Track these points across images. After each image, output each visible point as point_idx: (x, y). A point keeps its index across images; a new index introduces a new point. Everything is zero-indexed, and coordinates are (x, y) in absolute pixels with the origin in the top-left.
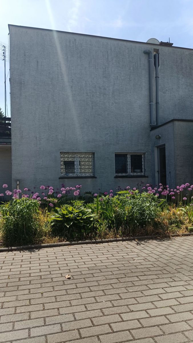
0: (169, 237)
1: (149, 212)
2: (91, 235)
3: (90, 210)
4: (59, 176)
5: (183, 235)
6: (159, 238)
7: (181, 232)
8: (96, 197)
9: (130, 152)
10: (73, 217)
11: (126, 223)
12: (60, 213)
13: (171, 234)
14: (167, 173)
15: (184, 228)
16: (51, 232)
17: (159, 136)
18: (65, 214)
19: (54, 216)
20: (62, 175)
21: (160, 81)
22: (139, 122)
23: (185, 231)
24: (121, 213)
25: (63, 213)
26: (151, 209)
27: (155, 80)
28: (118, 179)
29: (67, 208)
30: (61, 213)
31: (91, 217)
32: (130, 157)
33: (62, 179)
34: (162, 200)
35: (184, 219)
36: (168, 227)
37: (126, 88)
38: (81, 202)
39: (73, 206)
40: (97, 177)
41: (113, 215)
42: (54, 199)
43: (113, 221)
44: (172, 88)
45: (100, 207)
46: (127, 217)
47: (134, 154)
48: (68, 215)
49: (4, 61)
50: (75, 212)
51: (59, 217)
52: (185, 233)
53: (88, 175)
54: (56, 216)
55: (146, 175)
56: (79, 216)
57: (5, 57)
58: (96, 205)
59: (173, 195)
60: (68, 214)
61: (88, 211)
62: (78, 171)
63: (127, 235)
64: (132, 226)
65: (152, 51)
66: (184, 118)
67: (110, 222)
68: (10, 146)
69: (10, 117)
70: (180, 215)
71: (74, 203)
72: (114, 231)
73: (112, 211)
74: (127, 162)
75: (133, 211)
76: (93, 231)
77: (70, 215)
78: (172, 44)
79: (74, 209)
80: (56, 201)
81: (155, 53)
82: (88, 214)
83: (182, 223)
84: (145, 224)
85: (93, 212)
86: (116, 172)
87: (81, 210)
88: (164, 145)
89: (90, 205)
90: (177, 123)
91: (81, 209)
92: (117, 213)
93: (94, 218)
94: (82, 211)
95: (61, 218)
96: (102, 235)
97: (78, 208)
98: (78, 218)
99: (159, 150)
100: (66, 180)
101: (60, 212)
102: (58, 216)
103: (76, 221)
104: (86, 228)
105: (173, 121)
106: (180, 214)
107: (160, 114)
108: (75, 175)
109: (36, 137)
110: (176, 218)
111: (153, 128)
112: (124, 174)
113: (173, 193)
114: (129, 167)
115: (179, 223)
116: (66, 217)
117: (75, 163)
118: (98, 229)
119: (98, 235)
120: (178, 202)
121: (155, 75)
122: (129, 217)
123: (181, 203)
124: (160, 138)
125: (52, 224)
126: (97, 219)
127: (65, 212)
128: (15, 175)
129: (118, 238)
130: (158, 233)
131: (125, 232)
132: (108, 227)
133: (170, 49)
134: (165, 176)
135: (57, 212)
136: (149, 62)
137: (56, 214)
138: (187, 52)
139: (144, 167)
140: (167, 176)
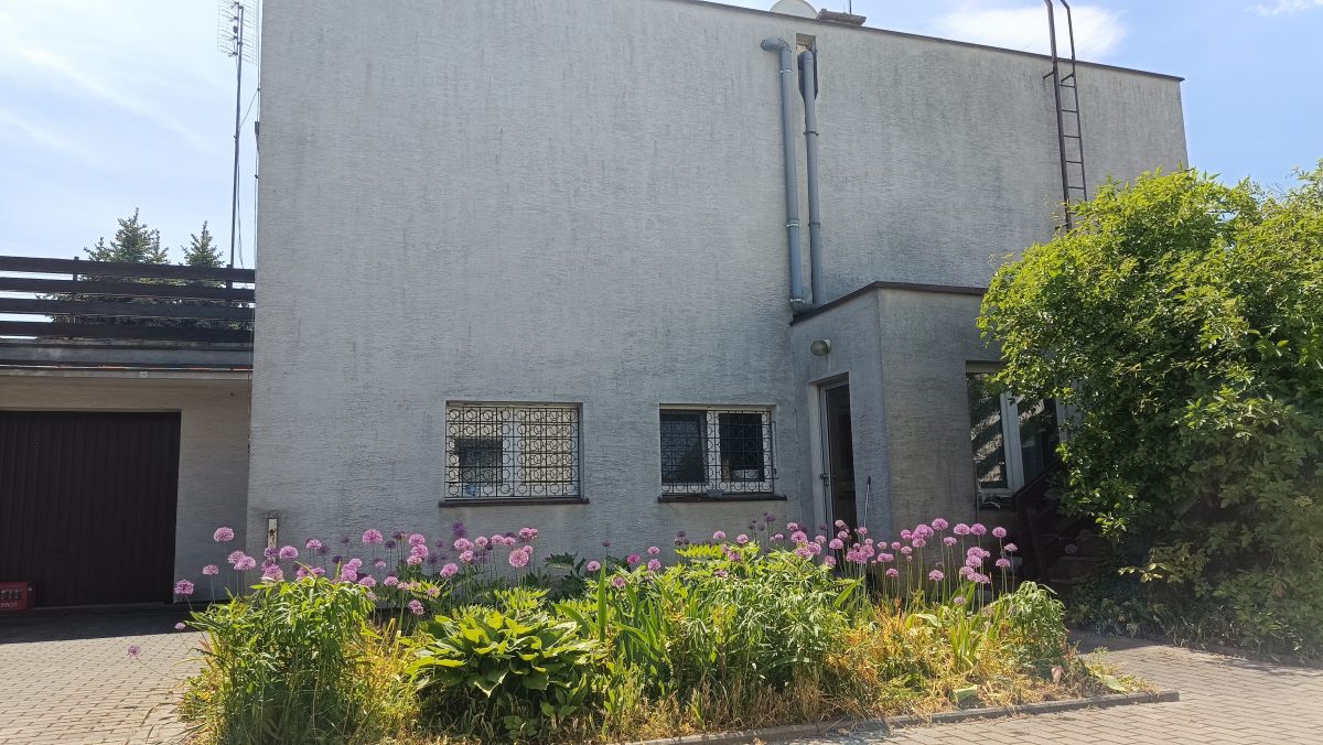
0: (884, 727)
1: (804, 628)
2: (580, 724)
3: (573, 626)
4: (441, 497)
5: (935, 720)
6: (844, 731)
7: (926, 709)
8: (594, 575)
9: (718, 402)
10: (505, 653)
11: (718, 677)
12: (454, 637)
13: (891, 717)
14: (859, 482)
15: (938, 694)
16: (417, 716)
17: (824, 343)
18: (474, 644)
19: (427, 649)
20: (454, 490)
21: (821, 147)
22: (747, 291)
23: (944, 704)
24: (698, 634)
25: (465, 640)
26: (811, 618)
27: (804, 142)
28: (670, 504)
29: (482, 616)
30: (458, 637)
31: (577, 653)
32: (717, 422)
33: (451, 509)
34: (848, 581)
35: (934, 656)
36: (878, 689)
37: (698, 168)
38: (534, 594)
39: (502, 610)
40: (590, 498)
41: (663, 644)
42: (428, 585)
43: (664, 670)
44: (867, 172)
45: (611, 613)
46: (719, 647)
47: (732, 410)
48: (486, 646)
49: (235, 59)
50: (515, 635)
51: (449, 656)
52: (943, 713)
53: (554, 490)
54: (439, 651)
55: (778, 492)
56: (528, 650)
57: (240, 44)
58: (595, 607)
59: (888, 565)
60: (487, 640)
61: (567, 629)
62: (514, 475)
63: (722, 723)
64: (741, 687)
65: (792, 42)
66: (912, 280)
67: (654, 670)
68: (245, 377)
69: (253, 268)
70: (919, 641)
71: (507, 599)
72: (671, 709)
73: (659, 628)
74: (707, 439)
75: (743, 623)
76: (585, 708)
77: (494, 645)
78: (863, 19)
79: (509, 621)
80: (434, 590)
81: (801, 49)
82: (566, 642)
83: (930, 674)
84: (791, 679)
85: (582, 634)
86: (665, 480)
87: (536, 626)
88: (845, 376)
89: (572, 604)
90: (888, 297)
91: (535, 620)
92: (682, 633)
93: (589, 658)
94: (541, 628)
95: (459, 658)
96: (624, 724)
97: (525, 619)
98: (527, 657)
99: (824, 395)
100: (468, 511)
101: (455, 634)
102: (447, 648)
103: (518, 669)
104: (558, 695)
105: (874, 287)
106: (919, 637)
107: (827, 263)
108: (503, 492)
109: (354, 344)
110: (906, 653)
111: (800, 315)
112: (694, 488)
113: (889, 556)
114: (714, 459)
115: (917, 673)
116: (477, 656)
117: (505, 444)
118: (608, 700)
119: (606, 725)
120: (909, 591)
121: (804, 125)
122: (728, 649)
123: (918, 596)
124: (827, 350)
125: (423, 683)
126: (601, 660)
127: (474, 635)
128: (261, 492)
129: (686, 735)
130: (839, 713)
131: (715, 710)
132: (645, 691)
133: (855, 36)
134: (851, 495)
135: (439, 632)
136: (781, 78)
137: (439, 643)
138: (916, 49)
139: (771, 458)
140: (859, 495)
